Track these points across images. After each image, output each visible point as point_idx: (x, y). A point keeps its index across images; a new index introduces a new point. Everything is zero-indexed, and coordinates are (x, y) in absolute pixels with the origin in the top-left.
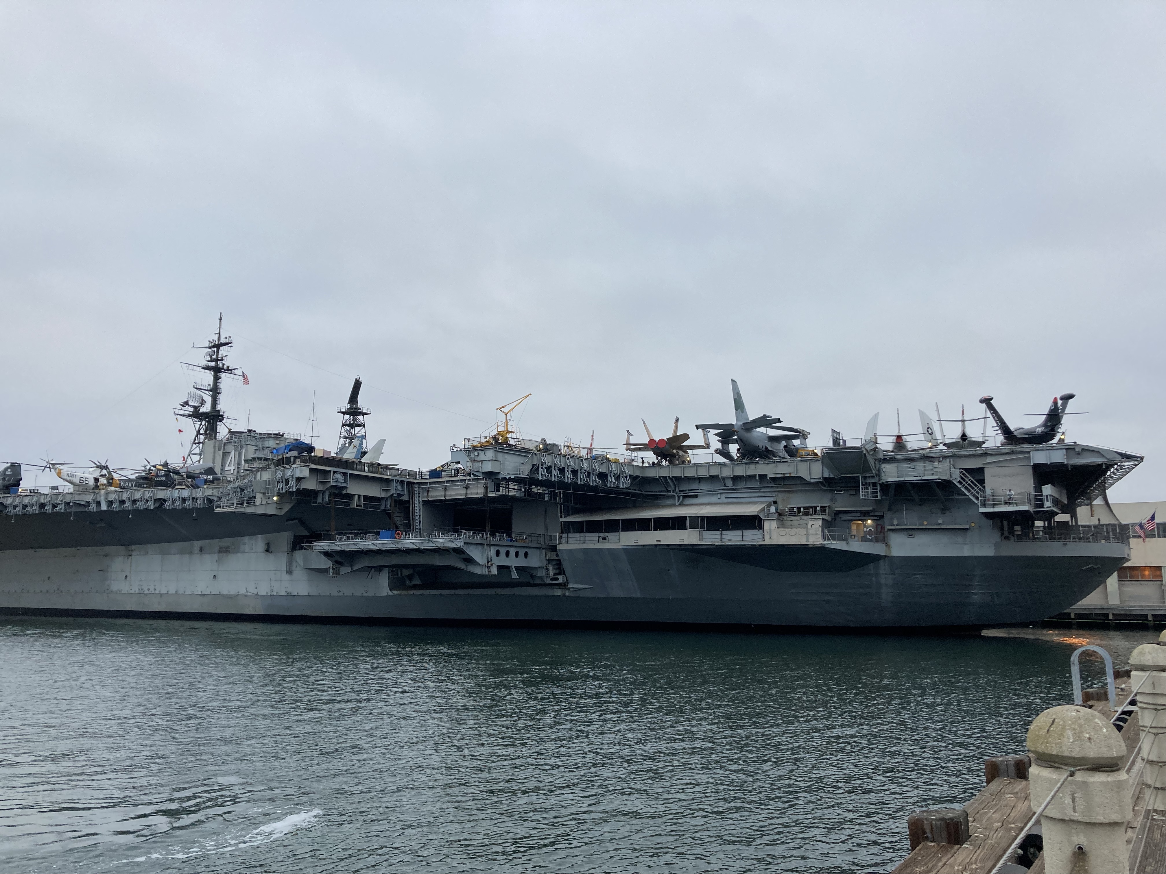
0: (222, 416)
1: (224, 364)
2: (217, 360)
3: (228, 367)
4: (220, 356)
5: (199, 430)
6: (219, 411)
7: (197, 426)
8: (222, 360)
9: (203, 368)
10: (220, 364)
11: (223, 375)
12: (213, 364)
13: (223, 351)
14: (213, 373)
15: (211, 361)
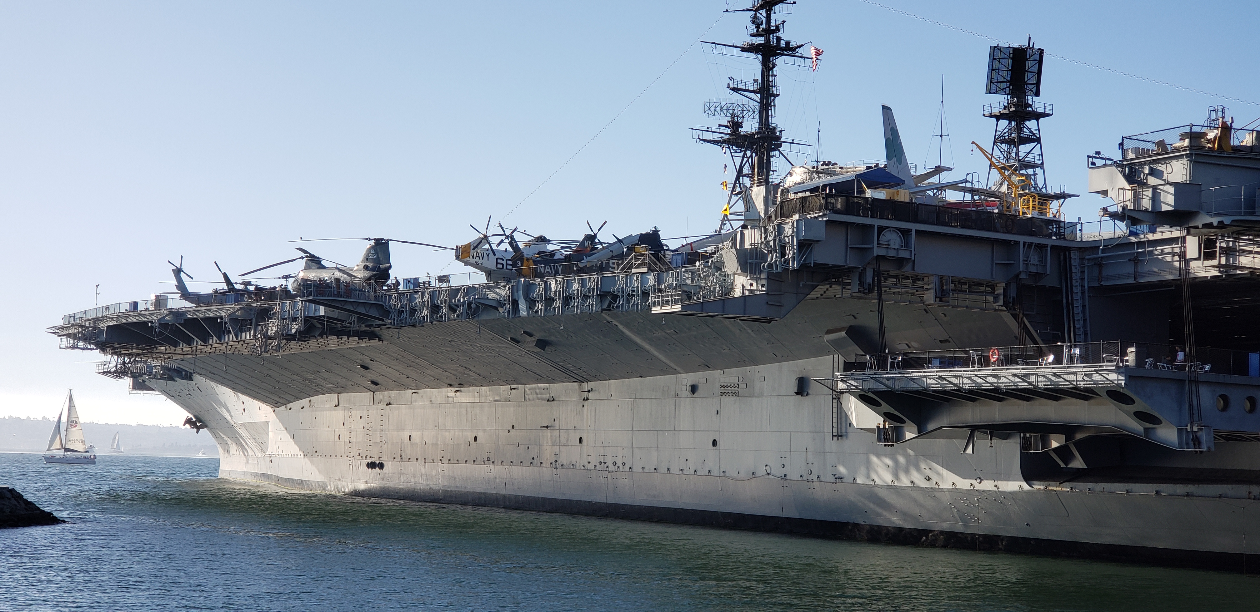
0: (780, 139)
1: (779, 39)
2: (768, 32)
3: (788, 43)
4: (773, 23)
5: (741, 168)
6: (775, 128)
7: (738, 161)
8: (777, 30)
9: (744, 50)
10: (773, 39)
11: (778, 61)
12: (760, 40)
13: (778, 13)
14: (760, 57)
15: (758, 34)
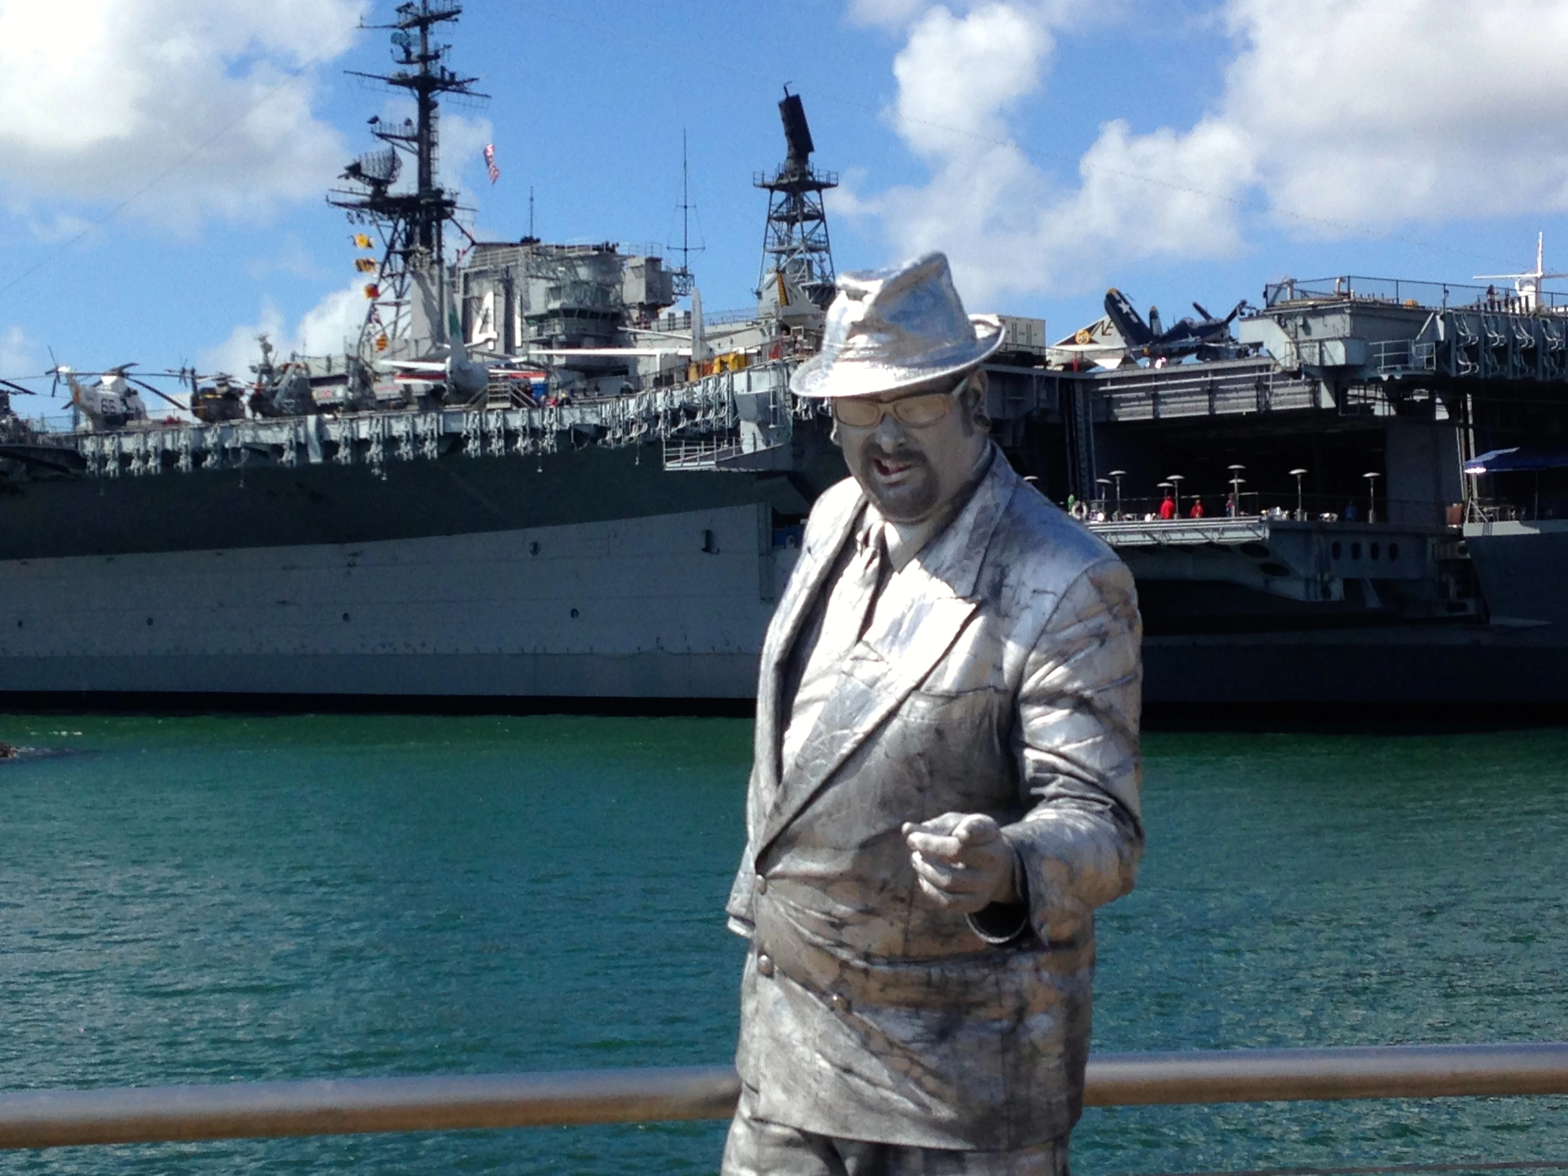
0: (451, 204)
1: (441, 70)
2: (424, 58)
3: (452, 75)
4: (430, 48)
5: (392, 243)
6: (440, 191)
8: (437, 56)
9: (392, 82)
10: (435, 69)
11: (442, 98)
12: (414, 70)
13: (439, 33)
14: (416, 92)
15: (408, 61)
